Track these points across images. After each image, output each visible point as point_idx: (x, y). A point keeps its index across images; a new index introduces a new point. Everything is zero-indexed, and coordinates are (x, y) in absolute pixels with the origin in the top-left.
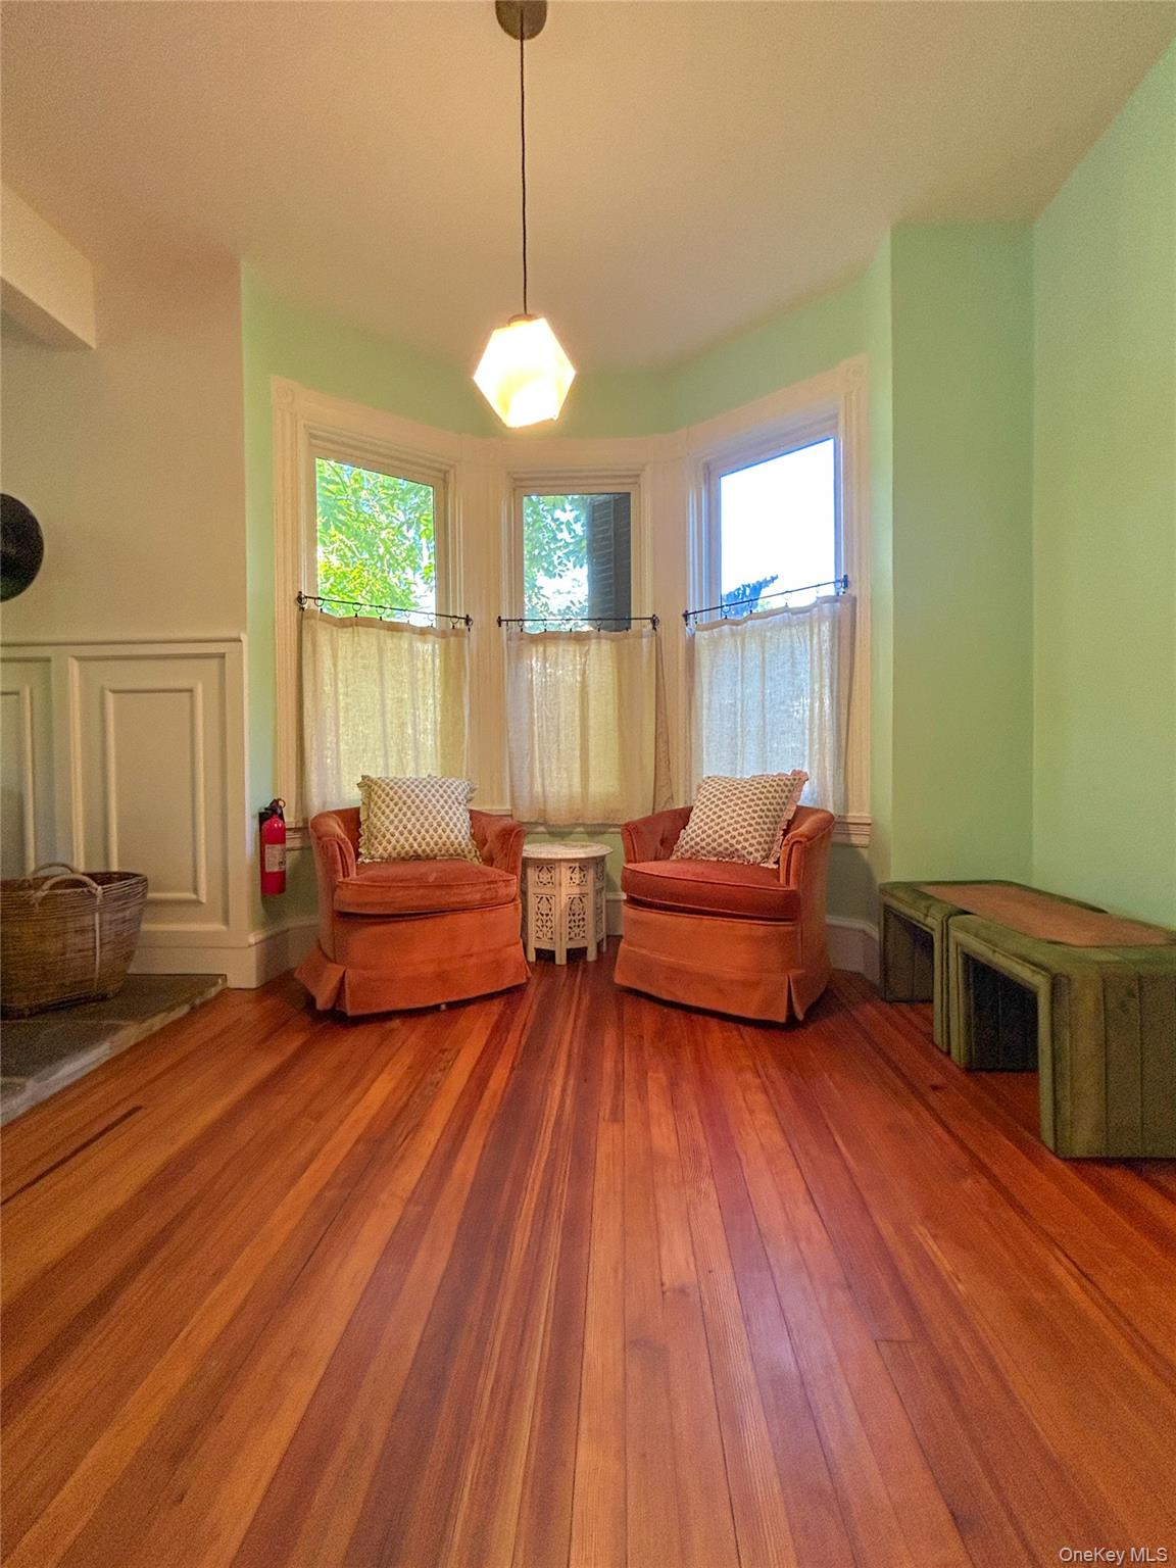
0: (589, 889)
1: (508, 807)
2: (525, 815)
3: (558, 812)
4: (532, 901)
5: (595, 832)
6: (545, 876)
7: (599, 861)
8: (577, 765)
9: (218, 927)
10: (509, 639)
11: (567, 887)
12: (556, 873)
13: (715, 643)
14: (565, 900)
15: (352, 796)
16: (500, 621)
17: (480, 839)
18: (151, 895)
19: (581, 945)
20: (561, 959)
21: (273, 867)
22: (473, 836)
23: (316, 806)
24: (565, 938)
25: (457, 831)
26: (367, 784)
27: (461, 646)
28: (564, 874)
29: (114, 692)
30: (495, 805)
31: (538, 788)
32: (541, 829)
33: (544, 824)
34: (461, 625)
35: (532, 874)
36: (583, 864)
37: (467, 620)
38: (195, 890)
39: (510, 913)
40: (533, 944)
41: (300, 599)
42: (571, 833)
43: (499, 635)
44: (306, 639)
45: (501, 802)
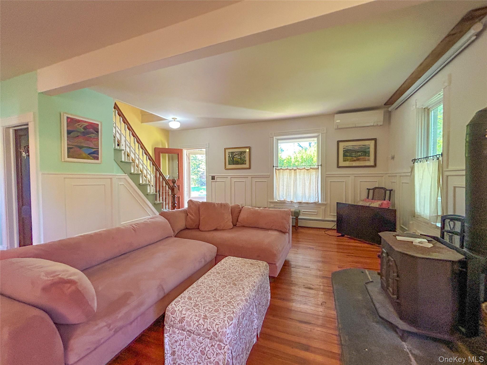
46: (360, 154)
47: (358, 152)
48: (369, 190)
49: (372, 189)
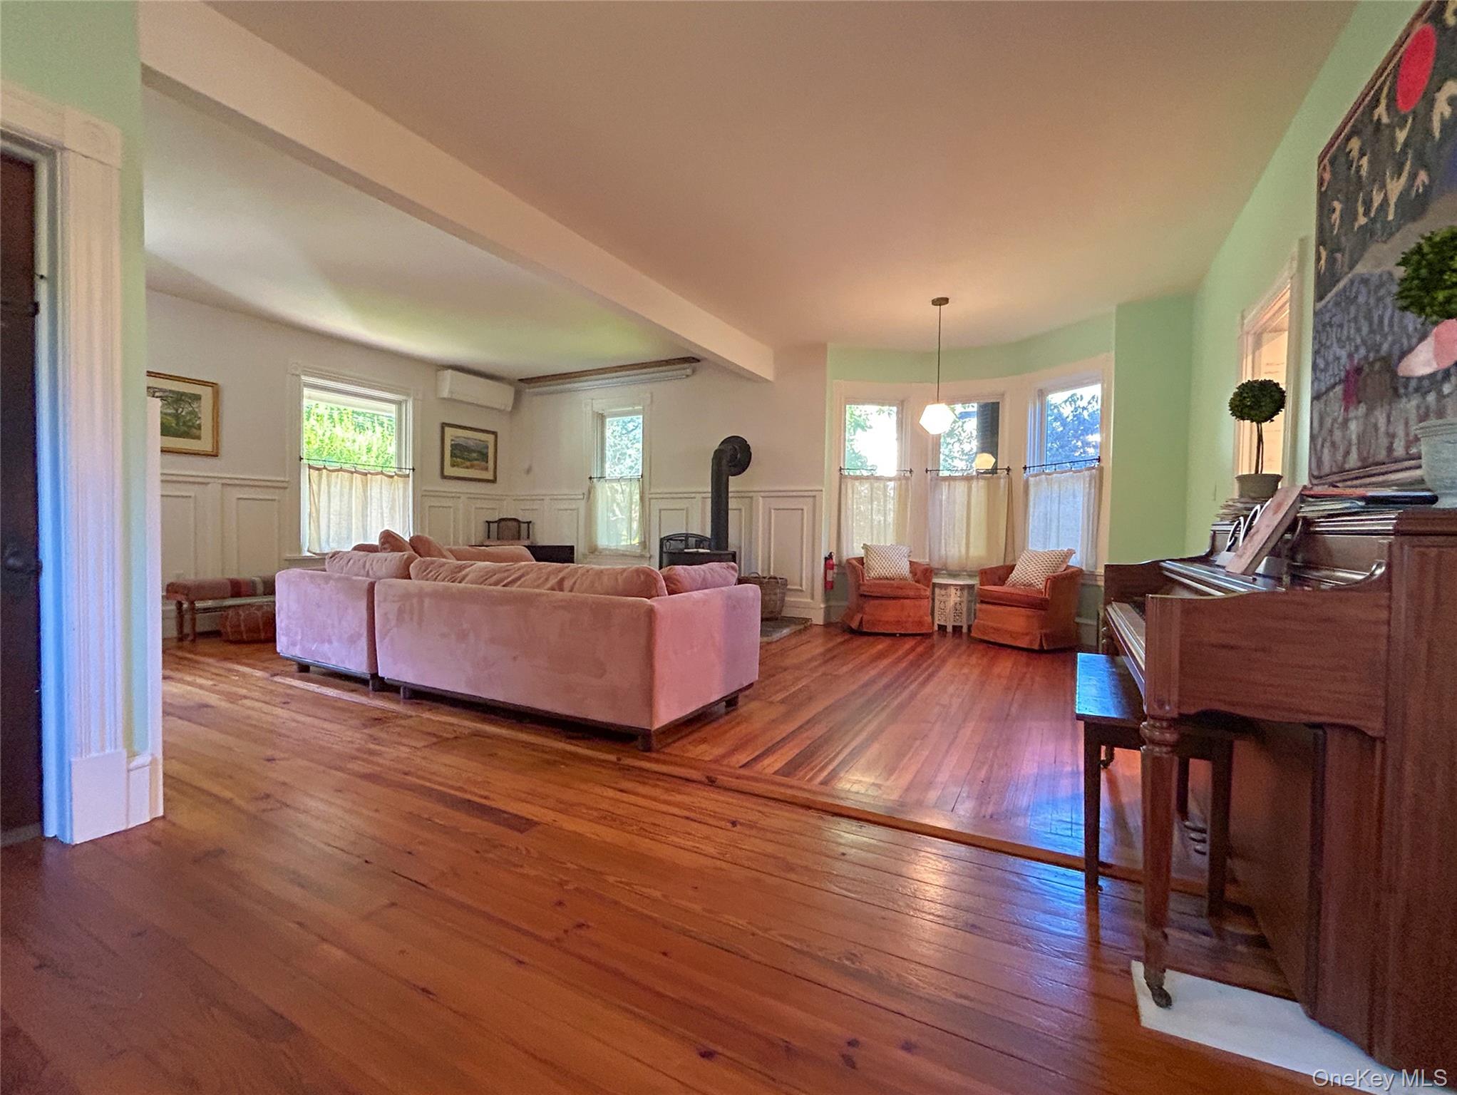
0: (965, 599)
1: (927, 560)
2: (935, 565)
3: (953, 564)
4: (937, 603)
5: (971, 576)
6: (943, 592)
7: (971, 587)
8: (964, 541)
9: (809, 600)
10: (931, 480)
11: (954, 597)
12: (948, 591)
13: (1037, 484)
14: (952, 603)
15: (860, 552)
16: (927, 471)
17: (913, 572)
18: (788, 587)
19: (960, 624)
20: (950, 629)
21: (829, 579)
22: (911, 572)
23: (845, 557)
24: (952, 620)
25: (904, 569)
26: (865, 547)
27: (907, 484)
28: (953, 590)
29: (775, 509)
30: (924, 560)
31: (943, 552)
32: (944, 572)
33: (946, 570)
34: (908, 474)
35: (937, 591)
36: (962, 587)
37: (911, 471)
38: (801, 586)
39: (926, 603)
40: (937, 622)
41: (841, 469)
42: (959, 575)
43: (926, 477)
44: (843, 487)
45: (924, 558)
46: (474, 455)
47: (474, 451)
48: (488, 522)
49: (496, 522)
